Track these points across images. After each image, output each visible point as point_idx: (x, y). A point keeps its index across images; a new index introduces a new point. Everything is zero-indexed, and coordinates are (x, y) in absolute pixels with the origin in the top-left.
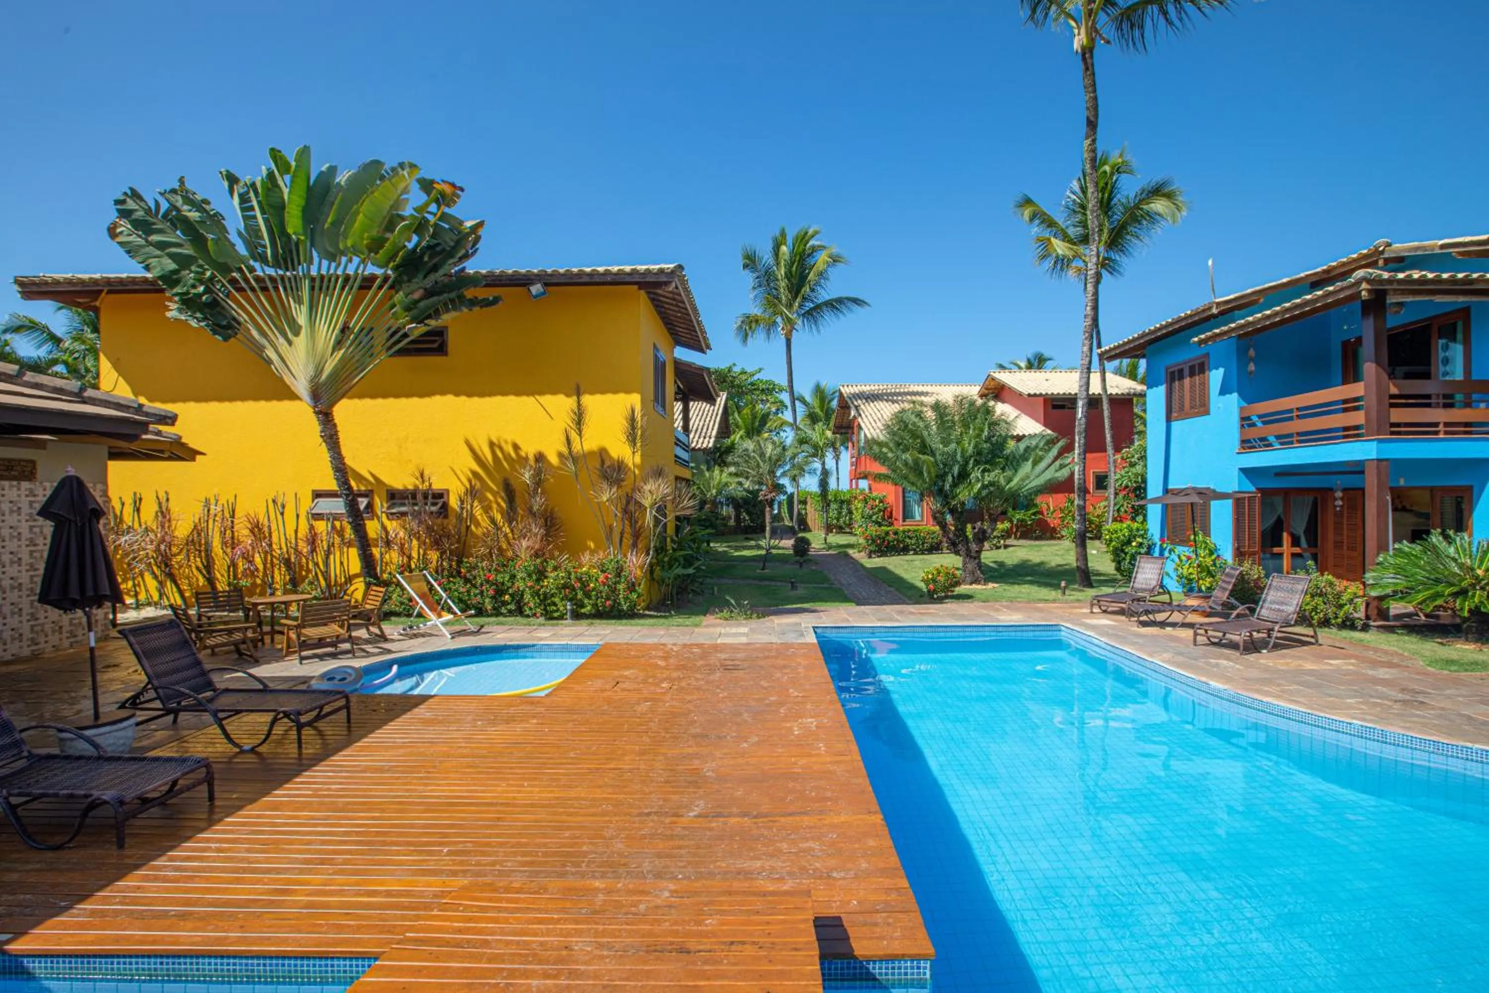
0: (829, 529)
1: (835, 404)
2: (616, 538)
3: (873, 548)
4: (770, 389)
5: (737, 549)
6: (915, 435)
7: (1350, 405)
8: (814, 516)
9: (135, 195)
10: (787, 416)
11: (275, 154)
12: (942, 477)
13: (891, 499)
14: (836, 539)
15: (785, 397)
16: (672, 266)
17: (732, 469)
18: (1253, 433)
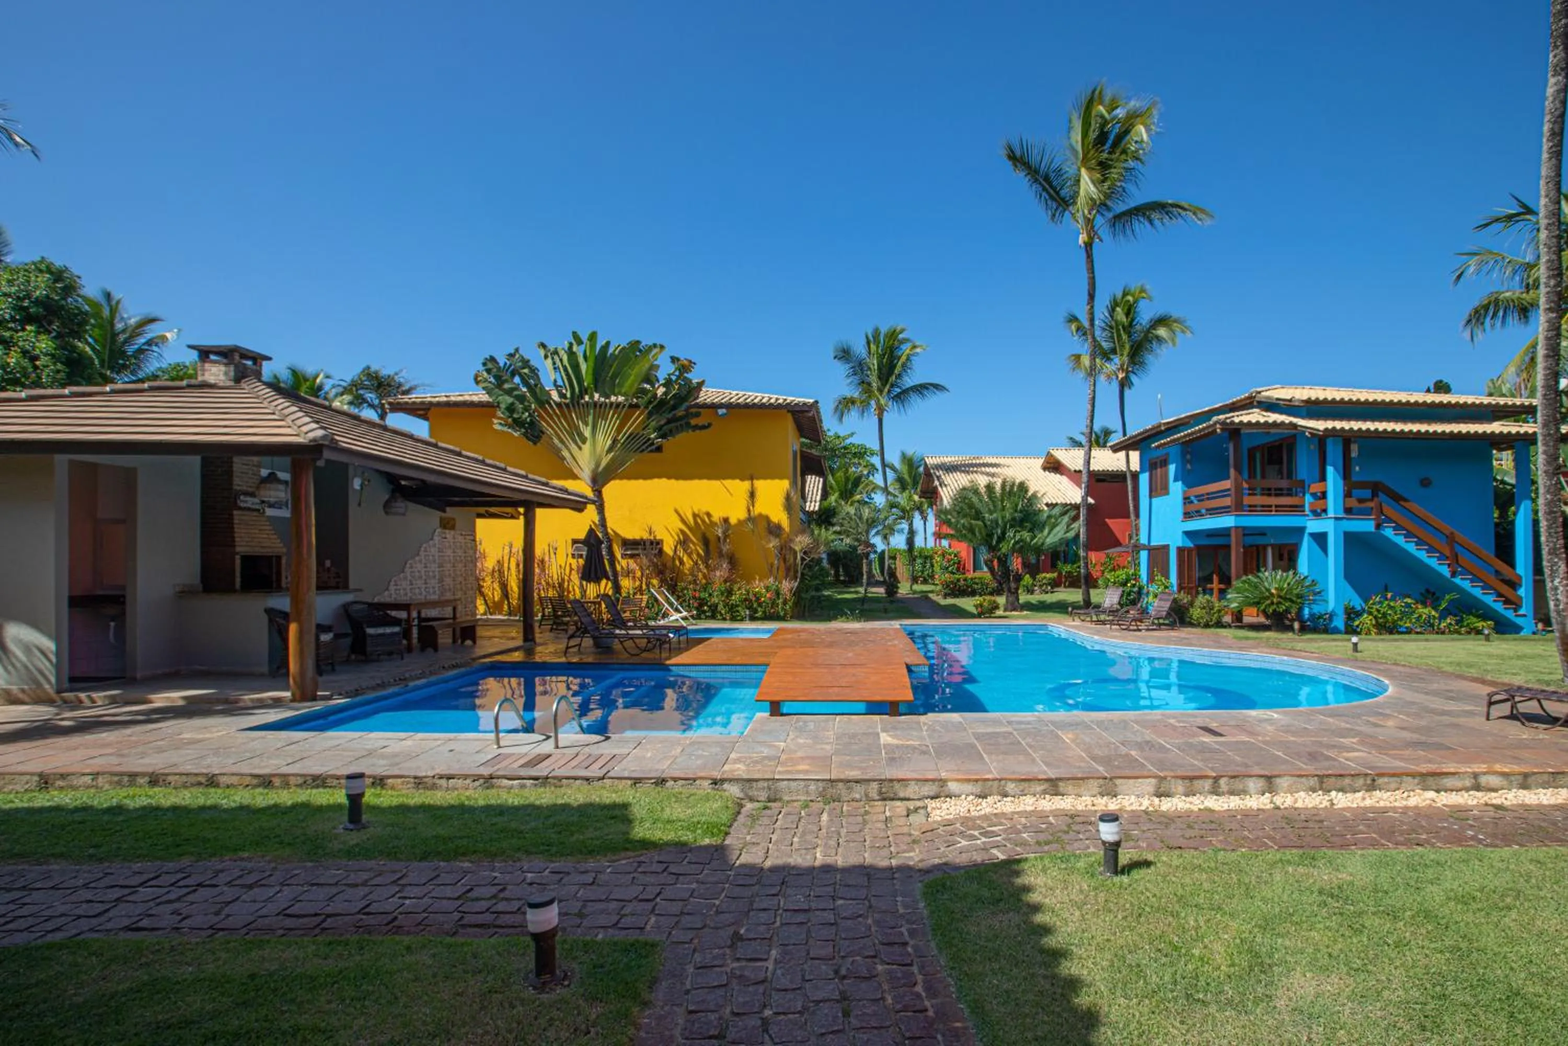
0: (915, 580)
1: (921, 469)
2: (775, 571)
3: (947, 591)
4: (861, 453)
5: (840, 593)
6: (971, 506)
7: (1223, 493)
8: (902, 571)
9: (492, 359)
10: (878, 479)
11: (575, 335)
12: (990, 536)
13: (964, 554)
14: (918, 587)
15: (876, 461)
16: (811, 401)
17: (837, 528)
18: (1192, 508)
